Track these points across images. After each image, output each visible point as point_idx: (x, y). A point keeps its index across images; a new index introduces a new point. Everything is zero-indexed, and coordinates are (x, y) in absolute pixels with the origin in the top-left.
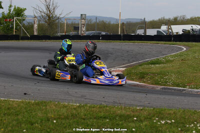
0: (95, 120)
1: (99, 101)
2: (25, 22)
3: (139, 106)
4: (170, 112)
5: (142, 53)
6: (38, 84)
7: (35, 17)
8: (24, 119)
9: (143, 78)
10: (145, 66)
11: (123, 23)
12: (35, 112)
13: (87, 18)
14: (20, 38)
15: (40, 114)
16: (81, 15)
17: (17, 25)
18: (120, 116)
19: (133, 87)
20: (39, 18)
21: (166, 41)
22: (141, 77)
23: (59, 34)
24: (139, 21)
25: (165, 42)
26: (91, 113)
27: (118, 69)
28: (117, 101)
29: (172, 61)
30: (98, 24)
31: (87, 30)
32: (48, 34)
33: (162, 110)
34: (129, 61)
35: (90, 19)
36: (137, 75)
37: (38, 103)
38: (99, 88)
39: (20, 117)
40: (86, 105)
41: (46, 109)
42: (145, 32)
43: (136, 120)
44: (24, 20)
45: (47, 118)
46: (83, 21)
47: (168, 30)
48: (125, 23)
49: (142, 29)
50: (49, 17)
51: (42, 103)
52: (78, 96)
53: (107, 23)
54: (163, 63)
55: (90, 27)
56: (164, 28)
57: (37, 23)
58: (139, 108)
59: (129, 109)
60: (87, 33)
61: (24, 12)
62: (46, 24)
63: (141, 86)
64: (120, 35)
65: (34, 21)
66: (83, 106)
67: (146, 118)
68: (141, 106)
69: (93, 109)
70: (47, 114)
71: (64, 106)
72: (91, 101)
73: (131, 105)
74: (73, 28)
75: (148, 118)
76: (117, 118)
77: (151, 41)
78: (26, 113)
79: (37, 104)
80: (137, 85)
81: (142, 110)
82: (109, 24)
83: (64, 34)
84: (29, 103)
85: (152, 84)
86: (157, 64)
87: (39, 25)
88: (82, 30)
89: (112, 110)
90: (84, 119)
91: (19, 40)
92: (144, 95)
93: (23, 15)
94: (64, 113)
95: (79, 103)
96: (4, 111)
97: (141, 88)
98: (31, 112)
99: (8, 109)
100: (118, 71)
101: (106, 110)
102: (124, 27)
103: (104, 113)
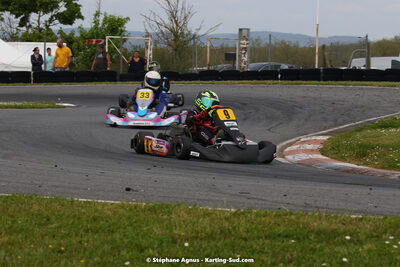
0: (267, 242)
1: (276, 202)
2: (126, 45)
3: (355, 212)
5: (362, 106)
6: (153, 170)
7: (148, 35)
8: (126, 241)
9: (364, 155)
10: (369, 131)
11: (324, 46)
12: (147, 225)
13: (251, 36)
14: (118, 78)
15: (157, 230)
16: (241, 30)
17: (112, 51)
18: (318, 233)
19: (347, 174)
20: (156, 37)
22: (361, 154)
23: (196, 69)
24: (354, 41)
26: (260, 226)
27: (313, 138)
28: (312, 203)
30: (273, 48)
31: (252, 60)
32: (173, 69)
34: (335, 121)
35: (257, 40)
36: (353, 149)
37: (154, 207)
38: (276, 177)
39: (117, 236)
40: (249, 211)
41: (170, 220)
42: (368, 63)
43: (349, 241)
44: (125, 40)
45: (172, 238)
46: (244, 42)
48: (328, 45)
49: (361, 56)
50: (176, 35)
51: (161, 207)
52: (234, 193)
53: (292, 45)
55: (257, 52)
57: (151, 47)
58: (354, 216)
59: (336, 217)
60: (252, 67)
61: (126, 25)
62: (170, 49)
63: (361, 172)
64: (318, 70)
65: (146, 43)
66: (243, 213)
67: (369, 237)
68: (359, 212)
69: (263, 219)
70: (171, 231)
71: (207, 214)
72: (260, 202)
73: (340, 210)
74: (223, 57)
75: (373, 236)
76: (312, 238)
77: (380, 81)
78: (129, 228)
79: (152, 210)
80: (353, 171)
81: (361, 219)
82: (296, 47)
83: (205, 68)
84: (136, 207)
85: (383, 168)
87: (156, 52)
88: (241, 61)
89: (301, 220)
90: (245, 240)
91: (115, 81)
92: (365, 190)
93: (122, 31)
94: (205, 228)
95: (235, 207)
96: (85, 223)
97: (360, 176)
98: (140, 227)
99: (95, 219)
100: (315, 142)
101: (290, 220)
102: (326, 53)
103: (286, 226)
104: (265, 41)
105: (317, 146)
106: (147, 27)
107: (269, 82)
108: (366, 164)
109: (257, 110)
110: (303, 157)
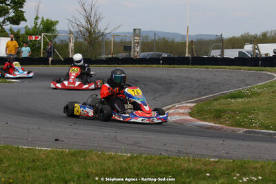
1: (159, 149)
2: (56, 40)
3: (213, 157)
4: (256, 165)
5: (218, 83)
6: (74, 126)
7: (71, 33)
8: (55, 176)
9: (220, 117)
10: (222, 100)
11: (192, 41)
12: (70, 165)
13: (142, 34)
15: (76, 168)
16: (135, 30)
17: (46, 44)
18: (188, 171)
19: (206, 130)
20: (76, 35)
21: (251, 66)
22: (217, 116)
23: (104, 57)
24: (213, 38)
25: (249, 68)
26: (147, 166)
27: (184, 105)
28: (184, 150)
29: (258, 94)
30: (157, 42)
31: (143, 51)
32: (88, 56)
33: (245, 163)
34: (200, 93)
35: (146, 37)
36: (211, 113)
37: (74, 152)
38: (158, 131)
39: (49, 172)
40: (140, 155)
41: (85, 161)
42: (223, 53)
43: (209, 177)
44: (55, 36)
45: (87, 174)
46: (137, 38)
47: (254, 51)
48: (195, 40)
49: (218, 49)
50: (90, 32)
51: (79, 152)
52: (129, 143)
53: (170, 40)
54: (247, 97)
55: (146, 46)
56: (248, 48)
57: (73, 41)
58: (212, 160)
59: (200, 160)
60: (142, 55)
61: (56, 26)
62: (86, 42)
63: (217, 129)
64: (188, 58)
65: (69, 38)
66: (135, 157)
67: (222, 174)
68: (216, 157)
69: (150, 161)
70: (86, 169)
71: (111, 158)
72: (149, 149)
73: (202, 155)
74: (123, 48)
75: (225, 174)
76: (183, 174)
77: (230, 65)
78: (57, 167)
79: (73, 154)
80: (212, 127)
81: (217, 162)
82: (173, 42)
83: (110, 56)
84: (62, 152)
85: (232, 126)
86: (239, 97)
87: (76, 44)
88: (135, 51)
89: (176, 162)
90: (137, 175)
92: (220, 142)
93: (54, 30)
94: (109, 167)
95: (130, 153)
96: (27, 164)
97: (216, 131)
98: (65, 166)
99: (34, 161)
100: (186, 108)
101: (168, 162)
102: (193, 46)
103: (165, 166)
104: (151, 38)
105: (187, 111)
106: (71, 28)
107: (154, 66)
108: (220, 123)
109: (146, 85)
110: (177, 118)
